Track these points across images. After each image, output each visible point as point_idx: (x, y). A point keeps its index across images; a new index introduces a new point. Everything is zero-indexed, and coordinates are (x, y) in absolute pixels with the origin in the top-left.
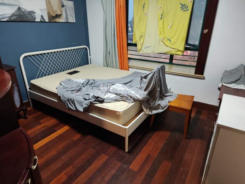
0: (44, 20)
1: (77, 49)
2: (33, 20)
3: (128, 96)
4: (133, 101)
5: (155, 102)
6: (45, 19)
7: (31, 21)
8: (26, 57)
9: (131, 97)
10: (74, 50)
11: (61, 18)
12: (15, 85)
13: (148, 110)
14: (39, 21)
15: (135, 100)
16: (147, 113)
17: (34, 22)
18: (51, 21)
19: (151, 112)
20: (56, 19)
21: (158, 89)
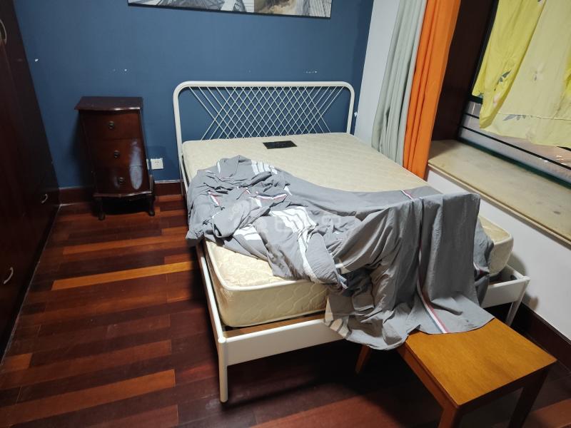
0: (244, 7)
1: (317, 88)
2: (215, 8)
3: (279, 254)
4: (291, 275)
5: (372, 306)
6: (245, 5)
7: (212, 8)
8: (187, 89)
9: (287, 261)
10: (309, 88)
11: (289, 4)
12: (135, 143)
13: (339, 321)
14: (231, 9)
15: (296, 275)
16: (335, 327)
17: (219, 11)
18: (260, 12)
19: (350, 332)
20: (275, 6)
21: (387, 272)
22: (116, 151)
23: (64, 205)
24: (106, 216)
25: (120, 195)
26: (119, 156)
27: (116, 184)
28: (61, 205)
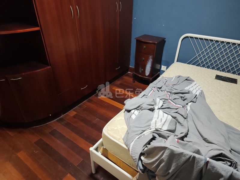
22: (144, 58)
23: (130, 73)
24: (136, 82)
25: (140, 76)
26: (144, 61)
27: (140, 71)
28: (129, 72)
